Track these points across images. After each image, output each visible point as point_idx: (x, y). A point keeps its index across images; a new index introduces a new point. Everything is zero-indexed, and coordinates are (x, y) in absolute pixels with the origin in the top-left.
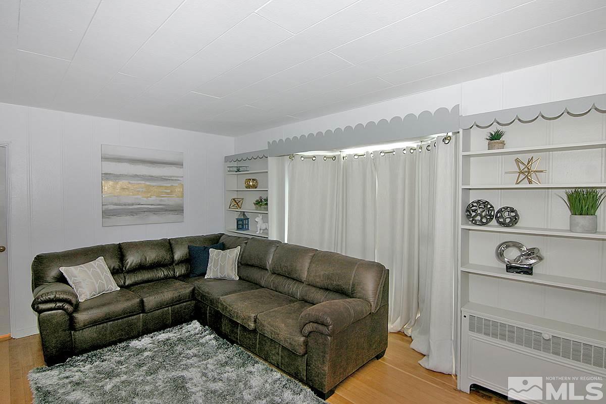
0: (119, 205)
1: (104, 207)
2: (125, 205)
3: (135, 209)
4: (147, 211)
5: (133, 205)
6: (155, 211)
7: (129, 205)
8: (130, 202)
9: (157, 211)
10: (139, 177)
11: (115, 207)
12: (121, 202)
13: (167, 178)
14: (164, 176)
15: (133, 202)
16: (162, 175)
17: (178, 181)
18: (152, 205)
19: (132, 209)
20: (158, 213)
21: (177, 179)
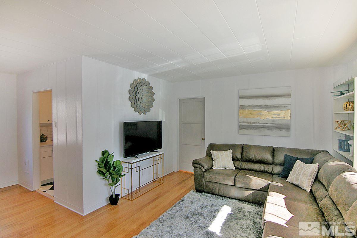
0: (247, 123)
1: (240, 124)
2: (250, 123)
3: (255, 125)
4: (263, 128)
5: (255, 123)
6: (268, 128)
7: (253, 123)
8: (253, 121)
9: (270, 128)
10: (258, 106)
11: (245, 124)
12: (248, 122)
13: (278, 106)
14: (276, 105)
15: (255, 121)
16: (273, 104)
17: (287, 108)
18: (266, 124)
19: (254, 125)
20: (270, 129)
21: (286, 106)
